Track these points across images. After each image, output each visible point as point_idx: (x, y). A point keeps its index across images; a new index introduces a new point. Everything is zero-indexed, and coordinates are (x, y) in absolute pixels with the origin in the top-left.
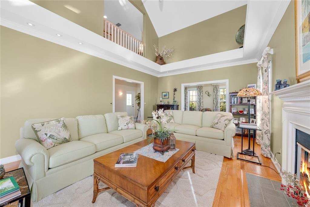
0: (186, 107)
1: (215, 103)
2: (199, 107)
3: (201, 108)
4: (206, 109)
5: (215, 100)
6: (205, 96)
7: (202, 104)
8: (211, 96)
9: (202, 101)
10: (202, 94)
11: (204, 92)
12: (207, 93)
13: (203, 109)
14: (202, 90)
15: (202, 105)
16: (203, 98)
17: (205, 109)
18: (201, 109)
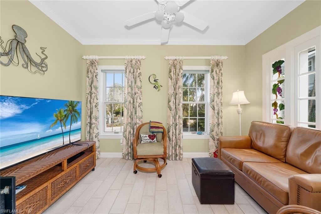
0: (93, 121)
1: (173, 107)
2: (132, 119)
3: (138, 121)
4: (152, 125)
5: (173, 99)
6: (148, 88)
7: (138, 109)
8: (161, 88)
9: (139, 101)
10: (138, 83)
11: (145, 78)
12: (152, 80)
13: (143, 125)
14: (139, 71)
15: (139, 113)
16: (141, 92)
17: (147, 126)
18: (136, 124)
